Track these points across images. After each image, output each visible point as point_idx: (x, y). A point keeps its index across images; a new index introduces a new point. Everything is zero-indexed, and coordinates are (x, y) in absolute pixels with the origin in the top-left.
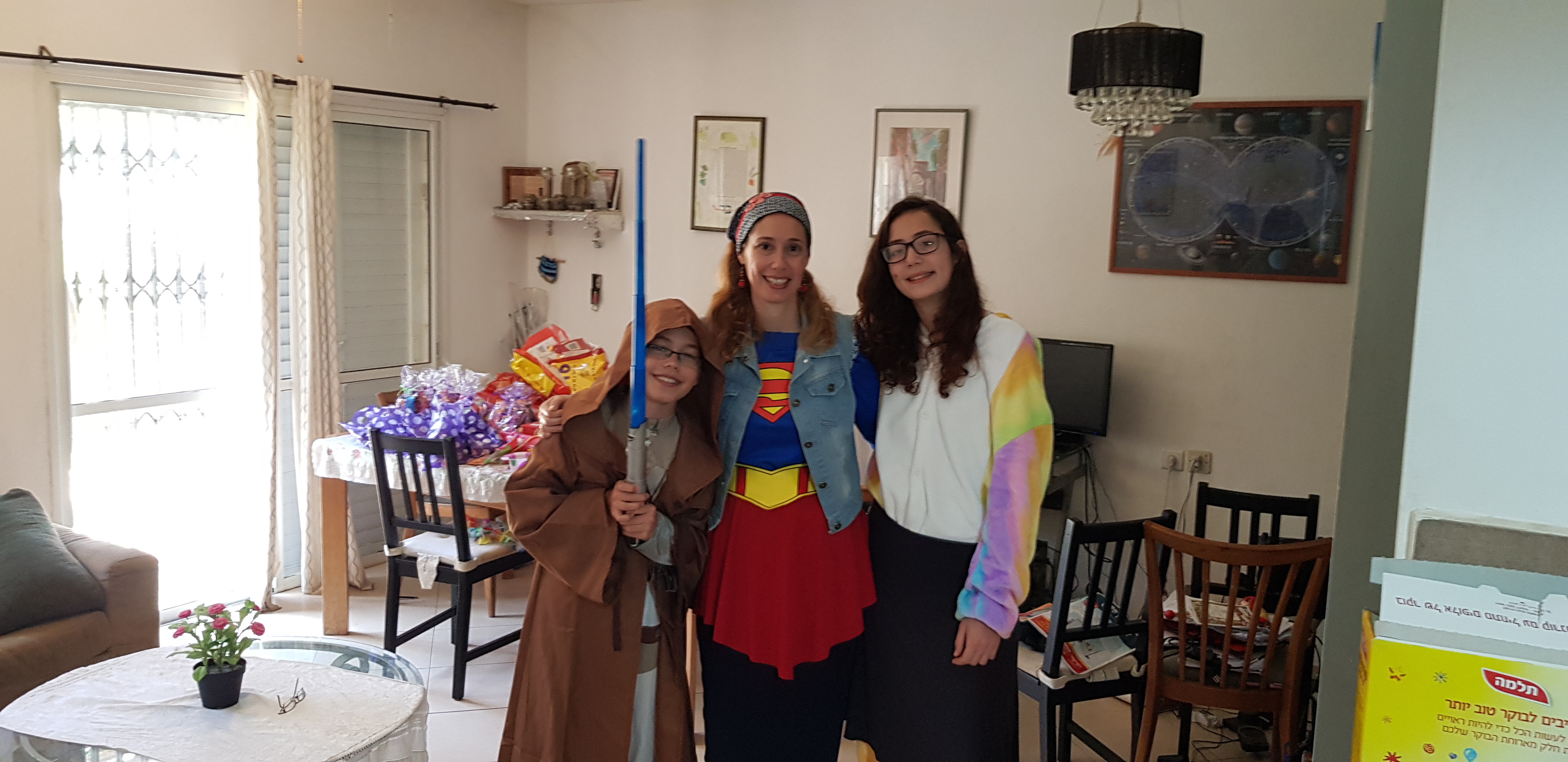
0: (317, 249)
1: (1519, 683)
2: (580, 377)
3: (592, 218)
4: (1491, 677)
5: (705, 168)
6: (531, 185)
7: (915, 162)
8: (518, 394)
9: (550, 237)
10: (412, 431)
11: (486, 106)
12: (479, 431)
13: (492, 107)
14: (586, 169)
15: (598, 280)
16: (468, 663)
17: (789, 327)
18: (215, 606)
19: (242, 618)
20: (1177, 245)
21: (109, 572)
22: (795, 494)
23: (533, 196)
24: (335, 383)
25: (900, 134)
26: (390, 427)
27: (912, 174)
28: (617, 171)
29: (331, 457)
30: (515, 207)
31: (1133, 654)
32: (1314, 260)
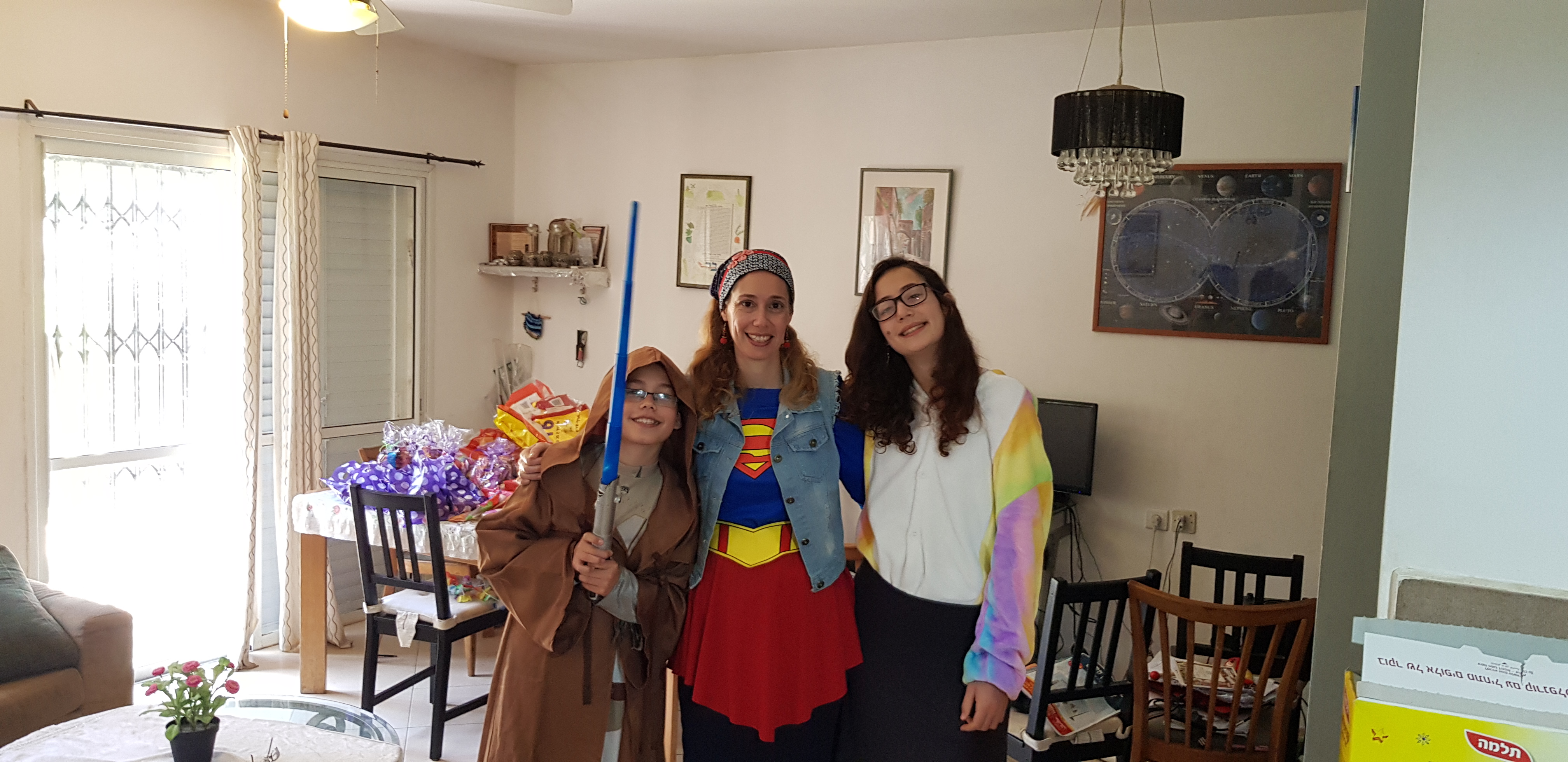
0: (300, 303)
1: (1502, 745)
2: (564, 433)
3: (577, 276)
4: (1474, 739)
5: (691, 225)
6: (517, 242)
7: (900, 221)
8: (501, 450)
9: (537, 293)
10: (393, 487)
11: (473, 163)
12: (461, 488)
13: (479, 164)
14: (572, 226)
15: (583, 336)
16: (446, 723)
17: (772, 384)
18: (189, 663)
19: (216, 676)
20: (1159, 305)
21: (83, 628)
22: (778, 552)
23: (520, 252)
24: (317, 438)
25: (885, 193)
26: (371, 483)
27: (897, 233)
28: (603, 228)
29: (311, 513)
30: (501, 264)
31: (1118, 715)
32: (1297, 321)
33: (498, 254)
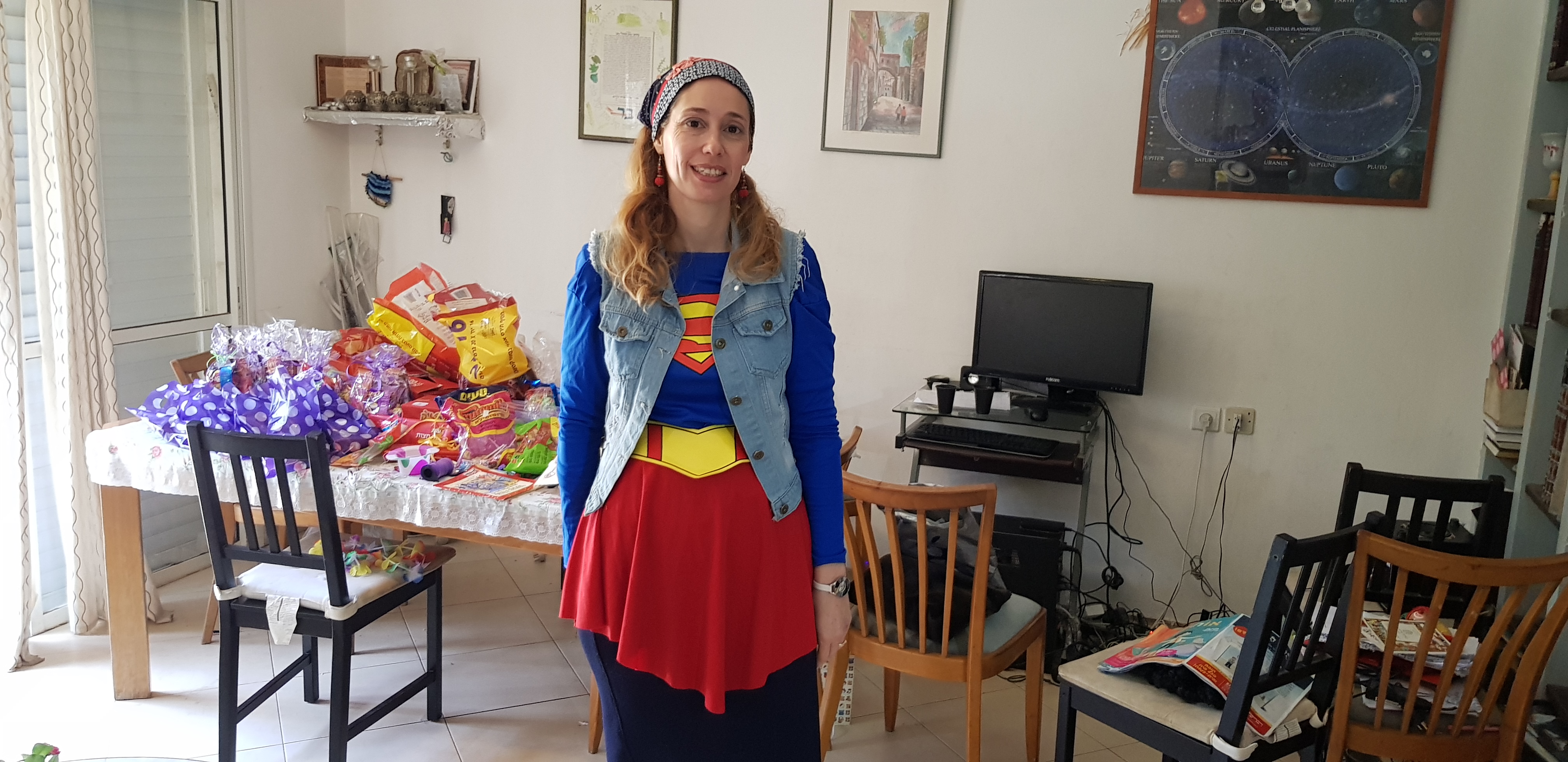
2: (481, 338)
3: (445, 123)
5: (596, 59)
6: (353, 80)
7: (882, 55)
8: (387, 361)
9: (382, 146)
10: (242, 419)
12: (339, 415)
14: (433, 58)
15: (449, 203)
16: (349, 743)
20: (1221, 160)
22: (734, 460)
23: (359, 93)
24: (106, 348)
25: (862, 19)
26: (208, 414)
27: (878, 70)
28: (473, 62)
29: (117, 456)
30: (334, 108)
31: (1309, 696)
32: (1391, 179)
33: (328, 96)
